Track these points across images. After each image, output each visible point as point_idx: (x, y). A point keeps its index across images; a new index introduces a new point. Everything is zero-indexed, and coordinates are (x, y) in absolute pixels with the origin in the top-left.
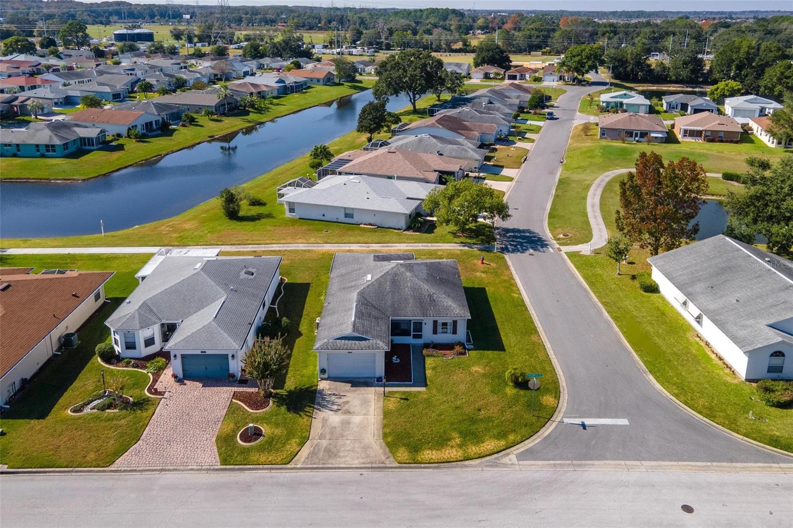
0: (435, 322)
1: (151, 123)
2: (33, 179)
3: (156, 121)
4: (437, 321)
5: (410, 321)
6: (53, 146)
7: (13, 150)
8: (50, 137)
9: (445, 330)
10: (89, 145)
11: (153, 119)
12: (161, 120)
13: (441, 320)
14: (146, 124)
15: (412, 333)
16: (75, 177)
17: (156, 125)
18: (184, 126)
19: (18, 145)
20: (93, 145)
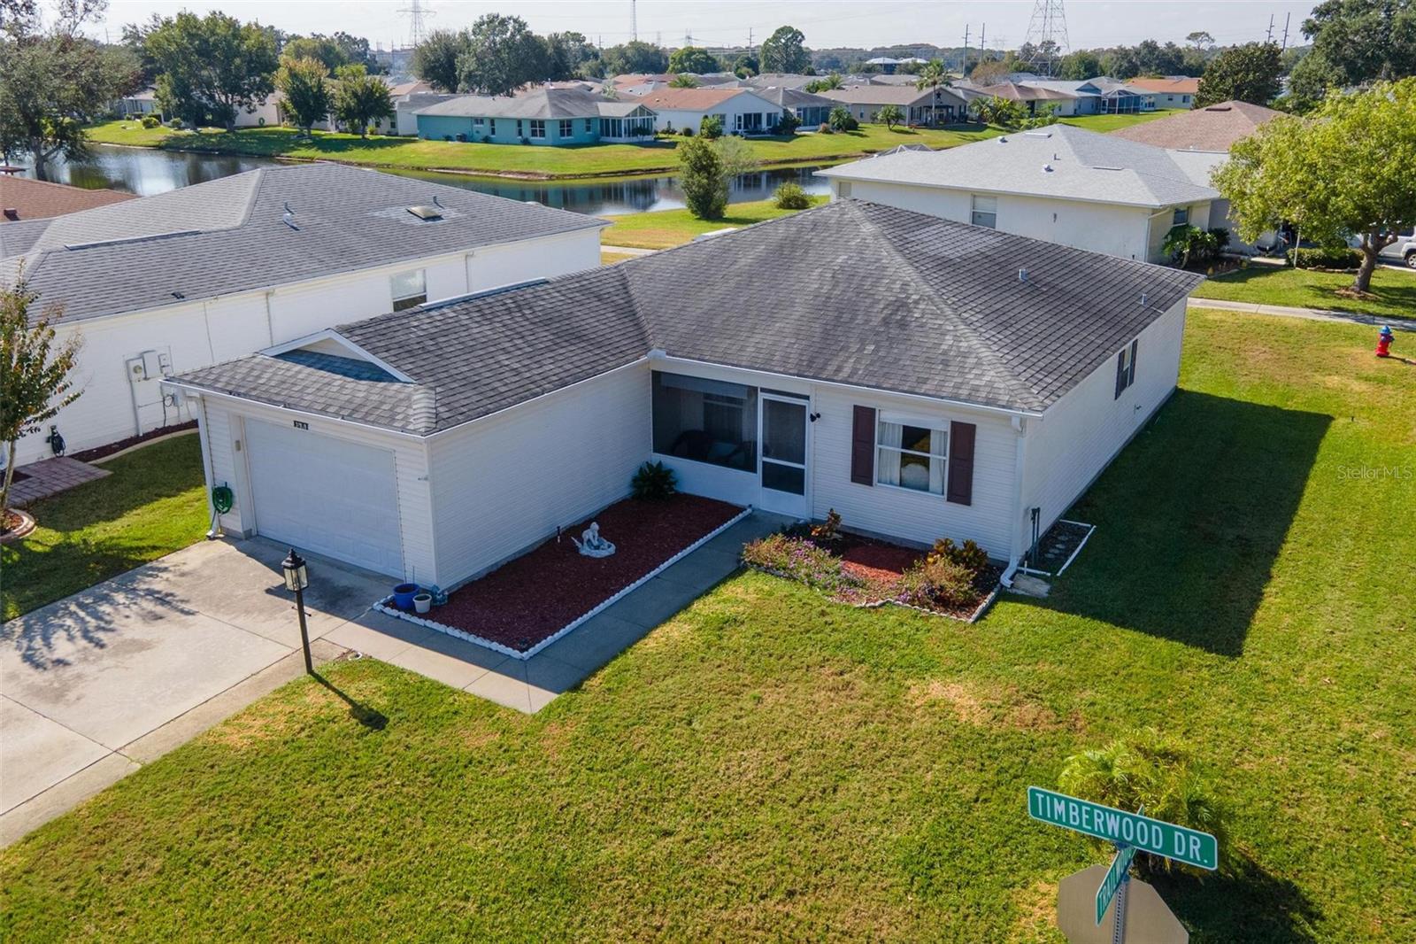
0: (864, 419)
1: (758, 117)
2: (476, 170)
3: (769, 115)
4: (872, 412)
5: (753, 391)
6: (542, 123)
7: (485, 129)
8: (543, 107)
9: (914, 471)
10: (614, 135)
11: (765, 110)
12: (781, 115)
13: (894, 414)
14: (747, 116)
15: (761, 459)
16: (539, 171)
17: (769, 124)
18: (826, 131)
19: (492, 121)
20: (620, 136)
